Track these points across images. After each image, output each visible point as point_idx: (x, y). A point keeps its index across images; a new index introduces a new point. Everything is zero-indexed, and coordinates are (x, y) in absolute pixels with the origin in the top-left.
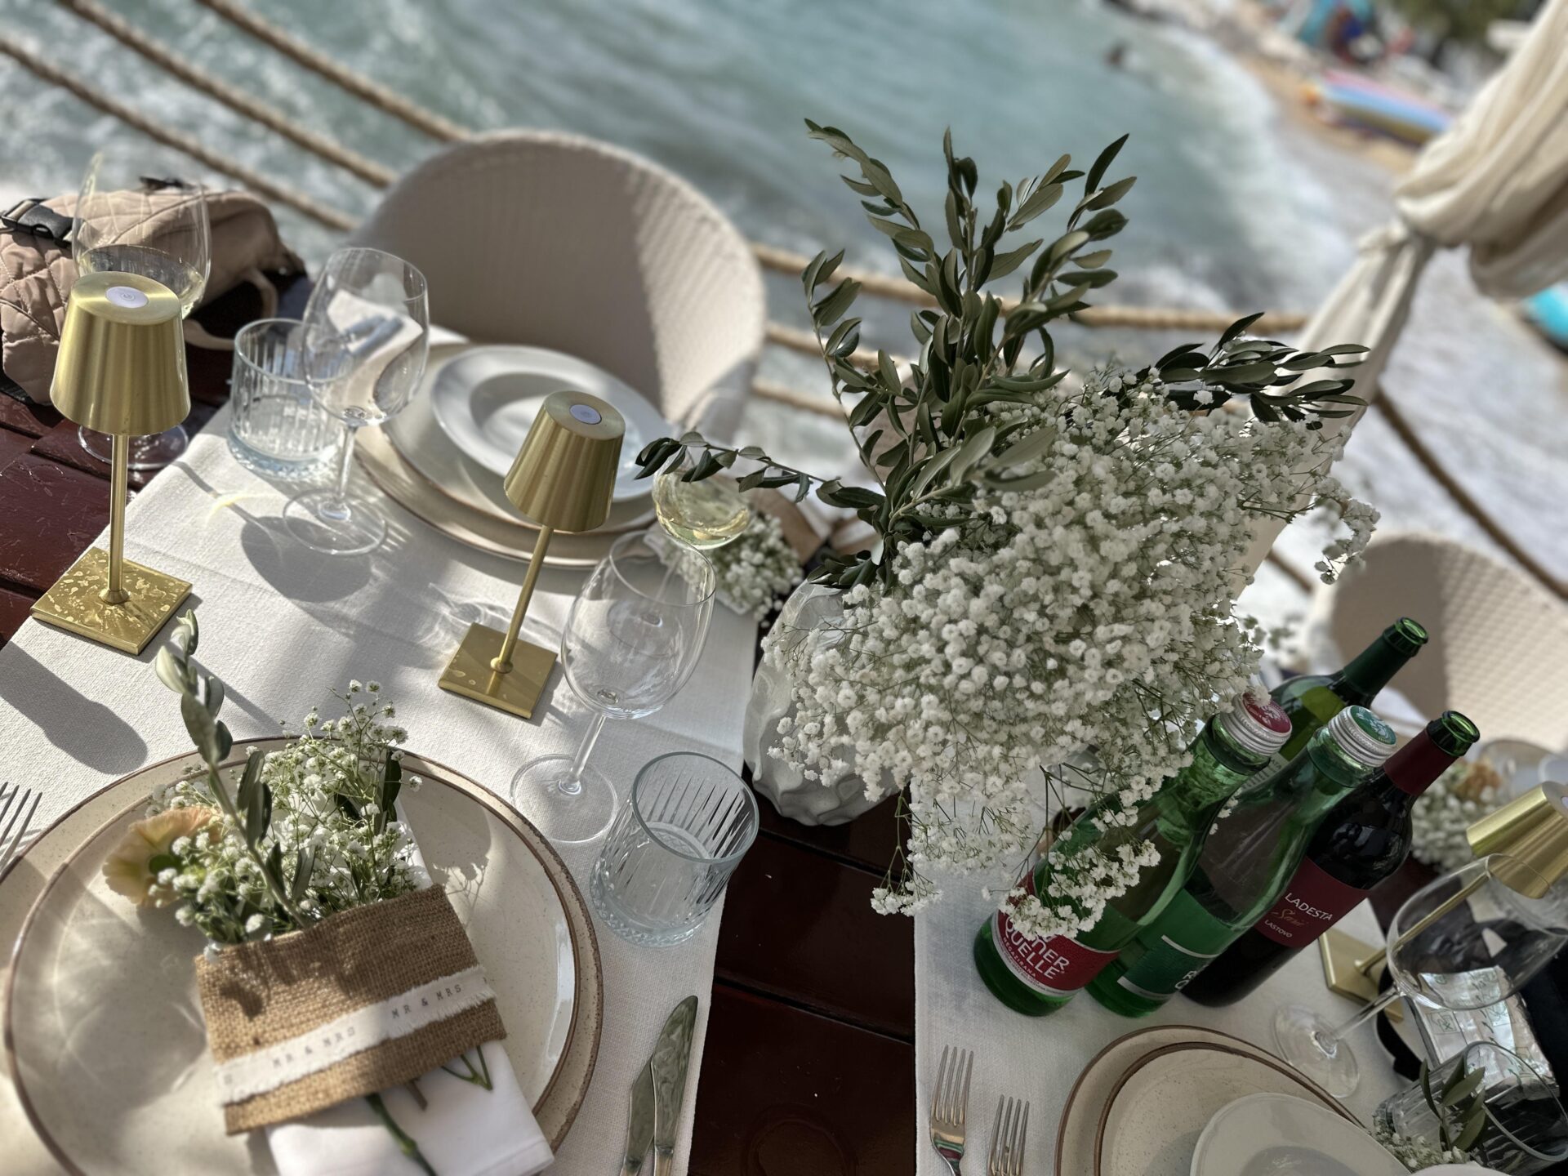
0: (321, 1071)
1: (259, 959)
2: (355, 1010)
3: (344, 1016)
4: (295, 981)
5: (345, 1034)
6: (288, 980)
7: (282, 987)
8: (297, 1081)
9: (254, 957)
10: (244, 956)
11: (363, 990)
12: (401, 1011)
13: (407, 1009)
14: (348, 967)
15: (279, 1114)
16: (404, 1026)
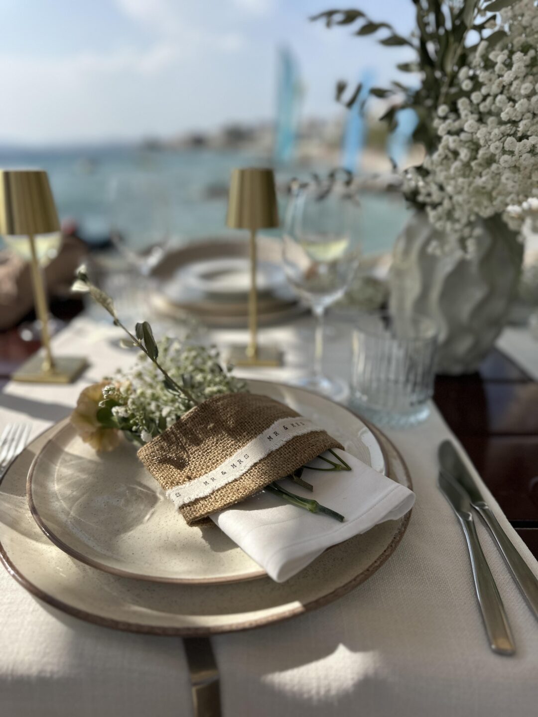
0: (236, 480)
1: (176, 436)
2: (244, 446)
3: (239, 451)
4: (202, 442)
5: (243, 459)
6: (197, 442)
7: (195, 448)
8: (222, 488)
9: (172, 436)
10: (166, 437)
11: (245, 434)
12: (273, 436)
13: (276, 433)
14: (231, 423)
15: (218, 505)
16: (277, 443)
